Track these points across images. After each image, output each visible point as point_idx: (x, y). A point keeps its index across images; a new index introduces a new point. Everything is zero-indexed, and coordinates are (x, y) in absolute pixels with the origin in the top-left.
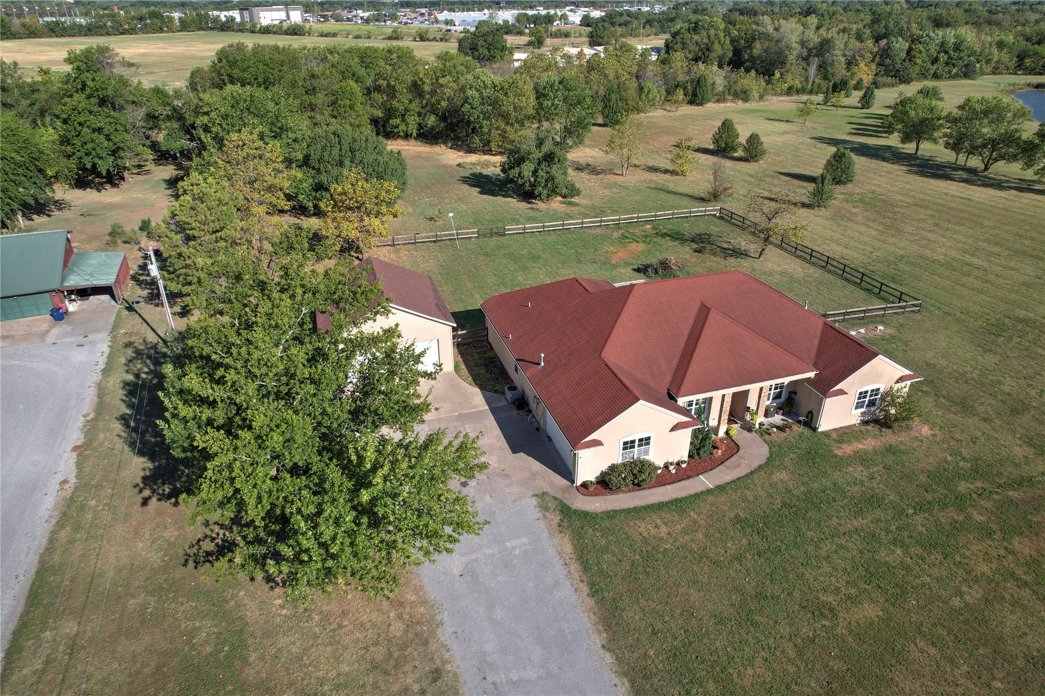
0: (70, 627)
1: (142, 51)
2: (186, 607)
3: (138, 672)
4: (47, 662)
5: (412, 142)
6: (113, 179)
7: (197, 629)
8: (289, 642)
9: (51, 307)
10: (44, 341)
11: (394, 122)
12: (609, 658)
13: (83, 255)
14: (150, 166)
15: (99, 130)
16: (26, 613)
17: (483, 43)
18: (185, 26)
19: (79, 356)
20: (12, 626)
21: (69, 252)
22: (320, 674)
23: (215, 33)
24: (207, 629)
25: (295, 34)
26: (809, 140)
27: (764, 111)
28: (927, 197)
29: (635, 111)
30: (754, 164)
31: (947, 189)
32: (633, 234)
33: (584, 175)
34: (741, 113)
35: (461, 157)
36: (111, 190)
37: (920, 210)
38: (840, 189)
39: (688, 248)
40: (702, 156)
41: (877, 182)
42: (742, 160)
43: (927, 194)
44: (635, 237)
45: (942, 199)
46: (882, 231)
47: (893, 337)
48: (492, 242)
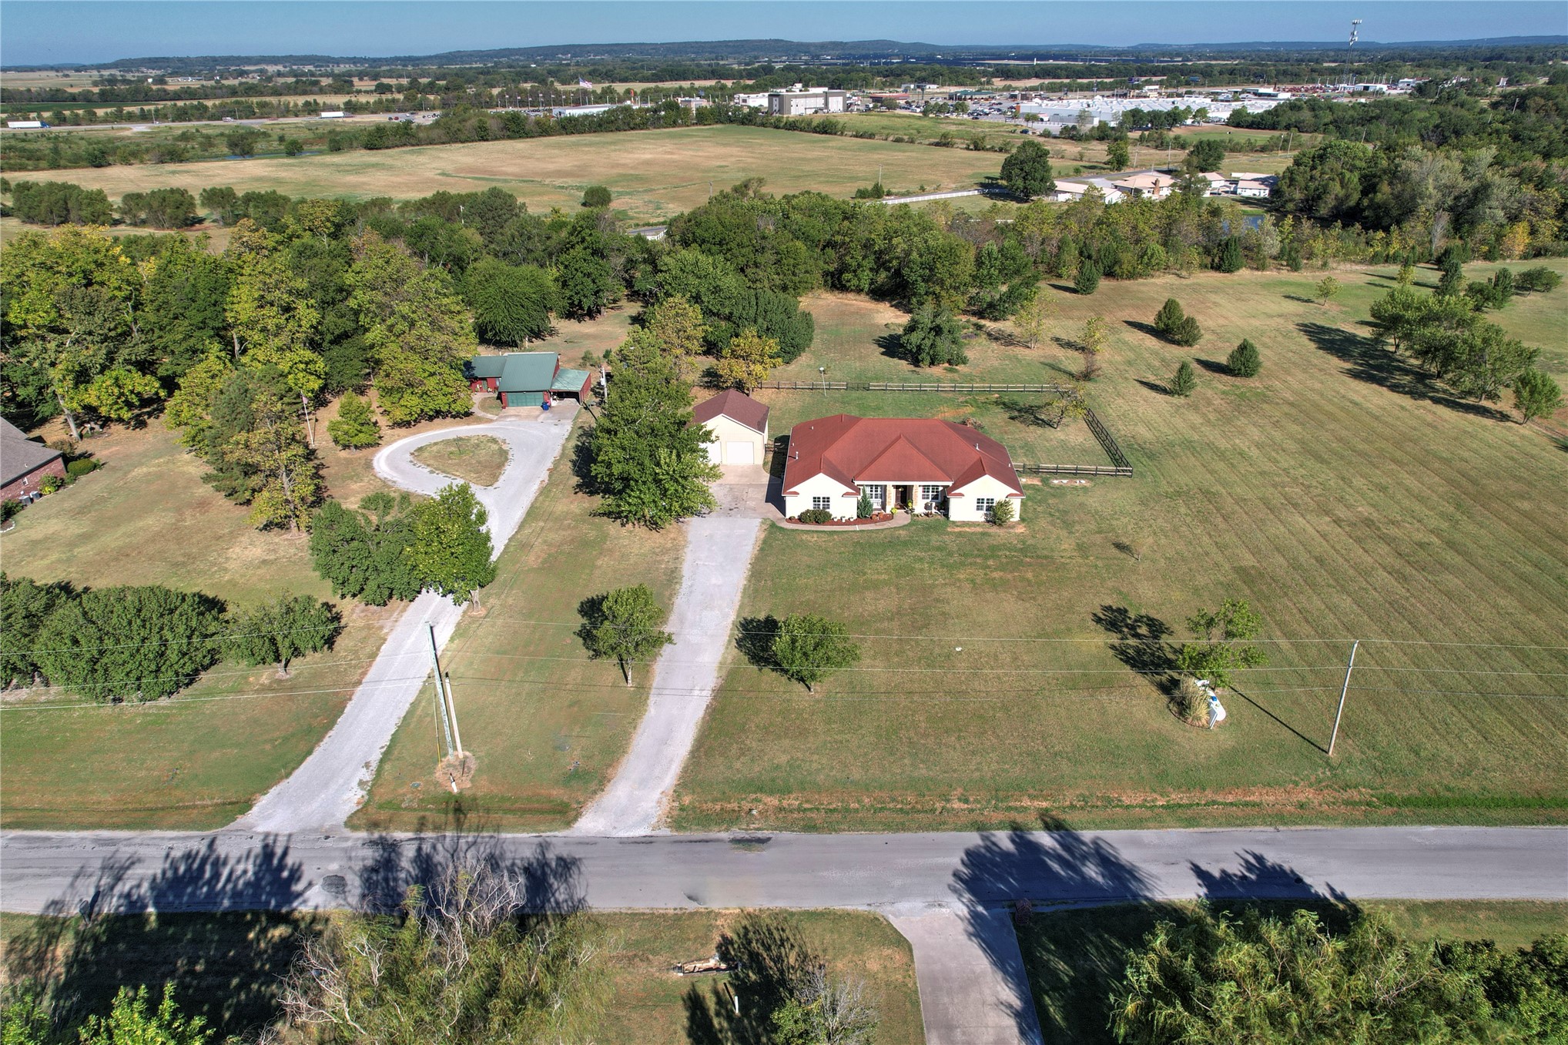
0: (542, 524)
1: (648, 156)
3: (565, 539)
5: (863, 297)
6: (592, 314)
8: (624, 541)
9: (542, 401)
10: (536, 420)
11: (846, 276)
12: (749, 566)
13: (565, 371)
14: (624, 302)
15: (589, 275)
16: (525, 518)
17: (1018, 171)
18: (702, 117)
19: (555, 430)
20: (521, 520)
21: (557, 367)
22: (632, 550)
23: (734, 126)
25: (826, 133)
26: (1291, 327)
27: (1300, 285)
28: (1317, 397)
29: (1132, 276)
30: (1186, 349)
31: (1356, 392)
32: (976, 401)
33: (994, 345)
34: (1266, 286)
35: (897, 317)
36: (588, 321)
37: (1286, 409)
38: (1238, 381)
39: (1007, 415)
40: (1141, 335)
41: (1289, 378)
42: (1178, 343)
43: (1322, 395)
44: (974, 403)
45: (1330, 401)
46: (1209, 421)
47: (1084, 488)
48: (855, 394)
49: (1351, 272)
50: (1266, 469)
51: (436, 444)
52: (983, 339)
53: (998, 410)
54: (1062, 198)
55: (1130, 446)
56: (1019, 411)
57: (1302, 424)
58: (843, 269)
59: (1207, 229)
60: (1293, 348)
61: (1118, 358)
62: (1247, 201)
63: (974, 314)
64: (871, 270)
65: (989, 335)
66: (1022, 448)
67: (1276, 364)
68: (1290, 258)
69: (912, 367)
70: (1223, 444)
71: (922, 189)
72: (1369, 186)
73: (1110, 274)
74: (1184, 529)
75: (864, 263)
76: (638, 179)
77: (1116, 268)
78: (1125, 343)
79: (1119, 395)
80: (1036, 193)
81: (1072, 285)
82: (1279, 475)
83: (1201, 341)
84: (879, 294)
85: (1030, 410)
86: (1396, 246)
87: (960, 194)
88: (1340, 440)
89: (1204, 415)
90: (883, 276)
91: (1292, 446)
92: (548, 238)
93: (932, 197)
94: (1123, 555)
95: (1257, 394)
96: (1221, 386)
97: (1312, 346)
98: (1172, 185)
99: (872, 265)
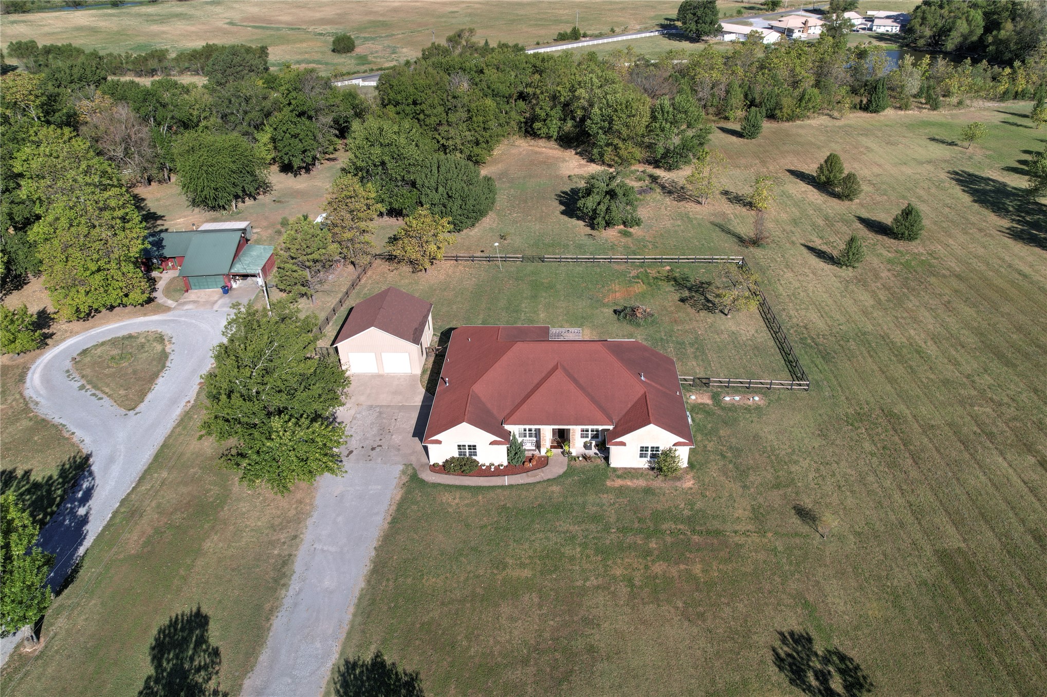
0: (165, 474)
2: (211, 478)
3: (181, 501)
4: (152, 487)
5: (552, 144)
6: (307, 168)
7: (210, 489)
8: (244, 507)
9: (223, 284)
10: (212, 308)
12: (373, 553)
13: (251, 247)
15: (296, 136)
16: (151, 464)
17: (691, 15)
20: (145, 467)
21: (242, 245)
22: (248, 523)
24: (215, 490)
26: (943, 176)
27: (941, 125)
28: (983, 268)
29: (790, 118)
30: (847, 203)
31: (1021, 258)
32: (647, 275)
33: (668, 200)
34: (912, 126)
35: (580, 166)
36: (304, 175)
37: (955, 283)
38: (901, 245)
39: (677, 296)
40: (803, 187)
41: (951, 241)
42: (838, 196)
43: (988, 264)
44: (644, 278)
45: (997, 272)
46: (879, 302)
47: (758, 408)
48: (530, 267)
49: (985, 109)
50: (949, 375)
51: (103, 344)
52: (658, 194)
53: (669, 287)
54: (728, 38)
55: (802, 342)
56: (690, 289)
57: (974, 305)
58: (534, 118)
59: (855, 70)
60: (948, 201)
61: (784, 216)
62: (881, 37)
63: (649, 163)
64: (560, 119)
65: (663, 187)
66: (691, 345)
67: (935, 223)
68: (929, 98)
69: (588, 230)
70: (898, 337)
71: (613, 31)
72: (992, 25)
73: (771, 116)
74: (871, 478)
75: (552, 113)
76: (384, 25)
77: (777, 112)
78: (789, 197)
79: (787, 266)
80: (707, 34)
81: (737, 127)
82: (963, 385)
83: (862, 195)
84: (566, 141)
85: (700, 288)
86: (1021, 84)
87: (643, 35)
88: (1019, 329)
89: (874, 294)
90: (569, 125)
91: (971, 340)
92: (265, 98)
93: (620, 39)
94: (805, 529)
95: (922, 263)
96: (885, 253)
97: (967, 199)
98: (822, 26)
99: (560, 114)
